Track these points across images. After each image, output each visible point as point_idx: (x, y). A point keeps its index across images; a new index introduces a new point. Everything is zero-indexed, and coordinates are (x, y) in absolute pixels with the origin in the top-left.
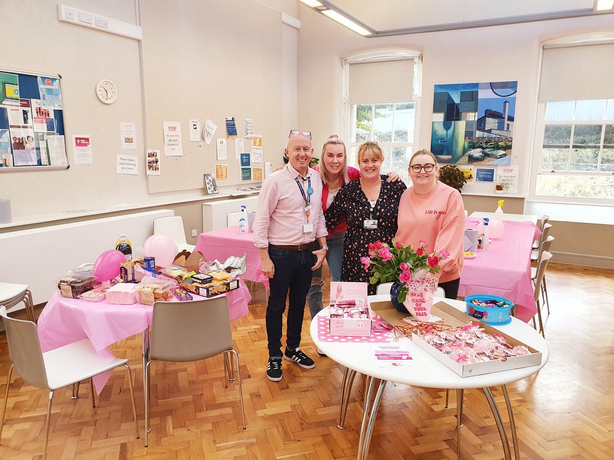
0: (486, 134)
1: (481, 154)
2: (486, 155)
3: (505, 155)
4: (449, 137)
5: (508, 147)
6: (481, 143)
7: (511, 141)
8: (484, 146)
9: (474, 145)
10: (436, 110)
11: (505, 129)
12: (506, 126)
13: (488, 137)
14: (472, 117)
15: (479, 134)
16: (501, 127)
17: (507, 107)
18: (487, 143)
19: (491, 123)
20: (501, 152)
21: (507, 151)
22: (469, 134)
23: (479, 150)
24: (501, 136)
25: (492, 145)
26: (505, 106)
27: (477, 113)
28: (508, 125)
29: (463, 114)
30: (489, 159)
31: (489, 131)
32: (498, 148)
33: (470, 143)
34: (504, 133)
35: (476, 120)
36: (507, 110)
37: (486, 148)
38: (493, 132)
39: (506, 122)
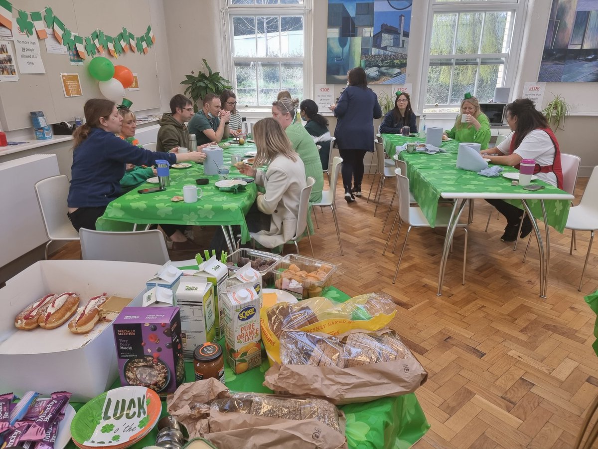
0: (382, 52)
1: (377, 72)
2: (382, 74)
3: (400, 73)
4: (345, 55)
5: (403, 65)
6: (377, 62)
7: (406, 59)
8: (380, 64)
9: (370, 64)
10: (331, 25)
11: (401, 46)
12: (401, 42)
13: (384, 54)
14: (368, 32)
15: (374, 51)
16: (396, 44)
17: (403, 22)
18: (382, 61)
19: (387, 39)
20: (397, 71)
21: (402, 69)
22: (365, 52)
23: (375, 69)
24: (396, 53)
25: (387, 63)
26: (401, 20)
27: (373, 28)
28: (403, 41)
29: (359, 30)
30: (384, 78)
31: (385, 48)
32: (393, 66)
33: (366, 61)
34: (399, 50)
35: (372, 35)
36: (402, 25)
37: (382, 66)
38: (389, 49)
39: (402, 38)
